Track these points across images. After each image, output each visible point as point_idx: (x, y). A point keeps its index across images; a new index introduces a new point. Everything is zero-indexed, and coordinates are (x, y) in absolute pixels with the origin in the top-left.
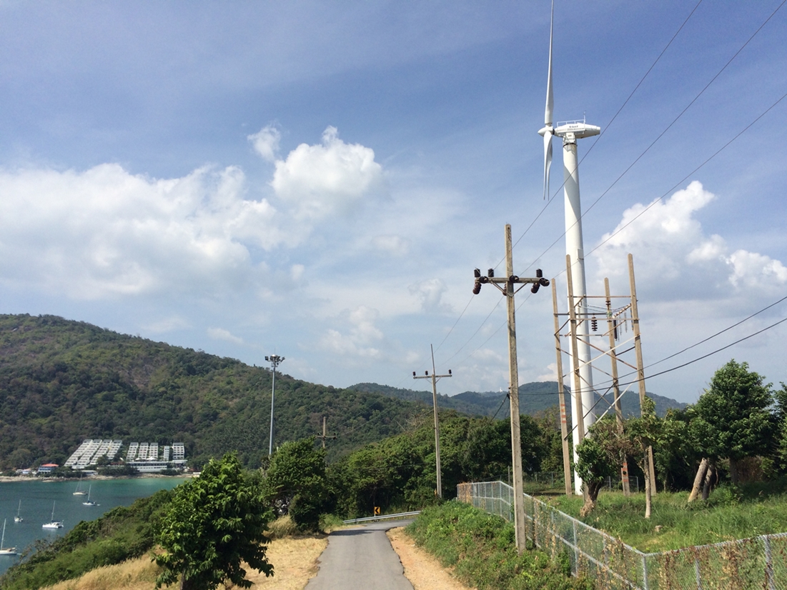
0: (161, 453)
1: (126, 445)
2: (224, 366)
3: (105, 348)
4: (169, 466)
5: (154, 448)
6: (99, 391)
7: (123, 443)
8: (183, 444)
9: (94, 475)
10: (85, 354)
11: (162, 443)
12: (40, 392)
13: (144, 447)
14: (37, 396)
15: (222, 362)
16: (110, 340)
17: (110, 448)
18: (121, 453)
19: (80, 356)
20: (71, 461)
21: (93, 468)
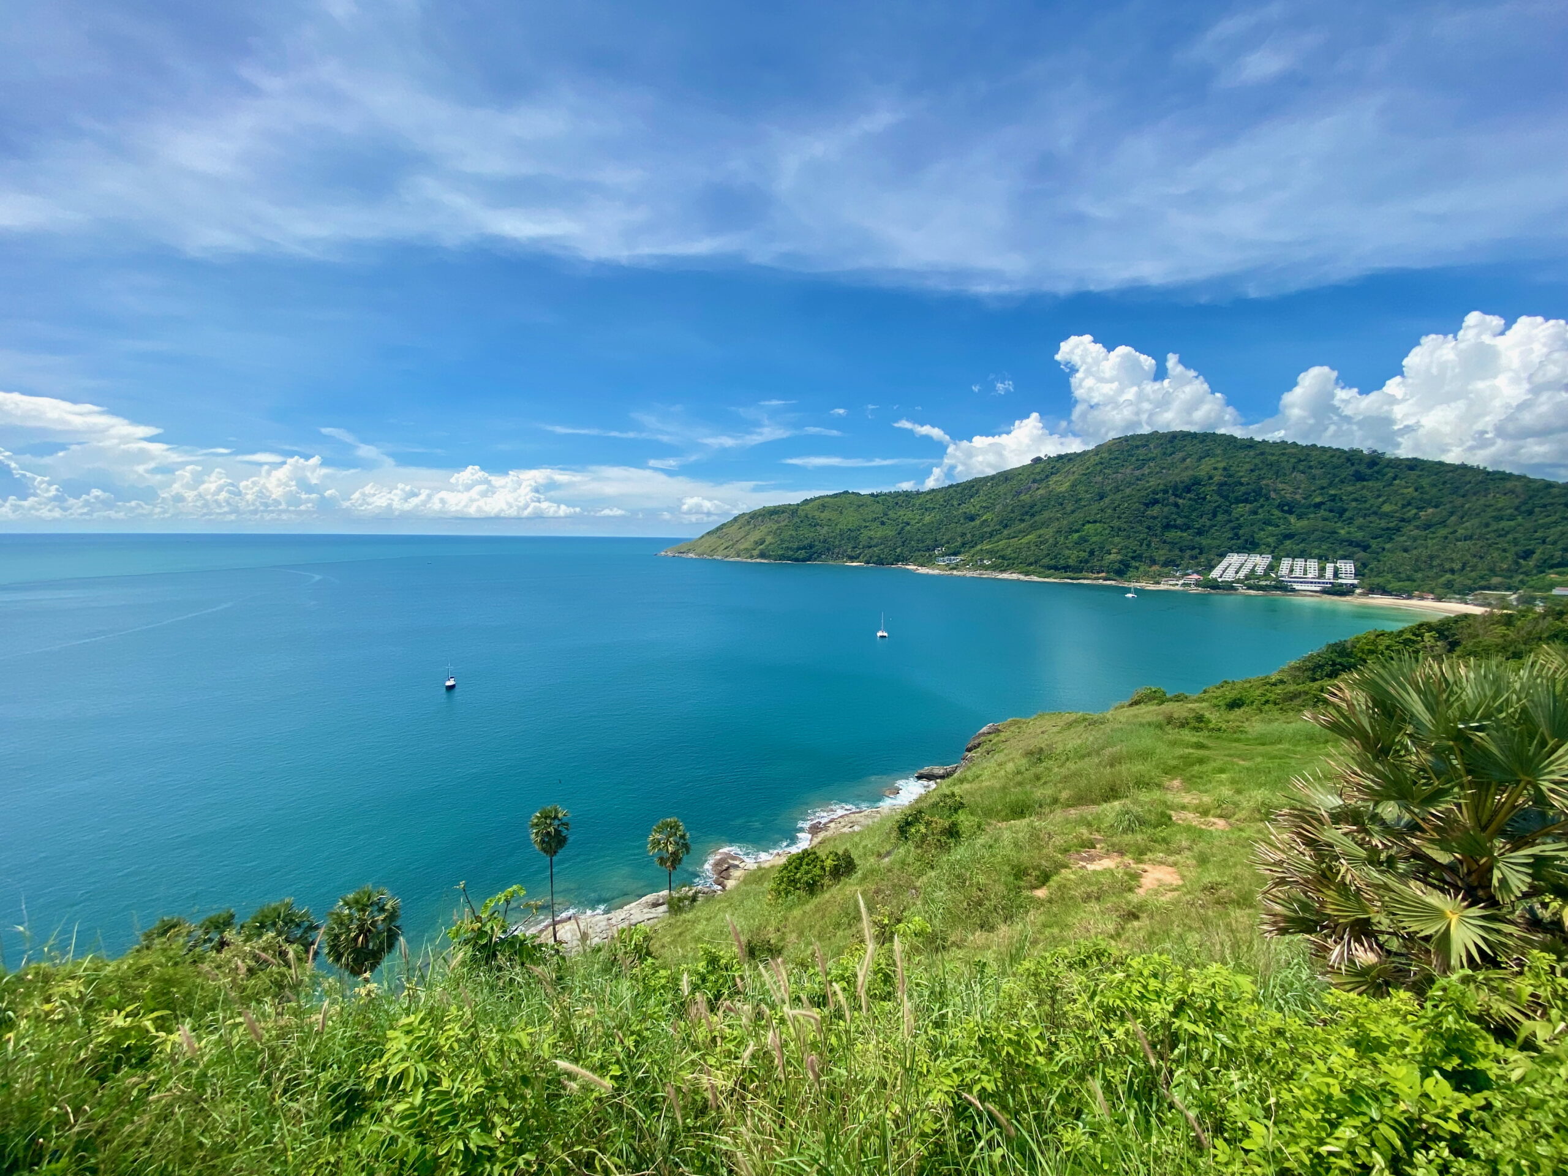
0: (1322, 570)
1: (1277, 559)
4: (1334, 585)
5: (1313, 565)
7: (1274, 558)
8: (1349, 561)
9: (1242, 590)
11: (1323, 558)
13: (1300, 563)
17: (1259, 562)
18: (1271, 568)
20: (1215, 574)
21: (1238, 581)
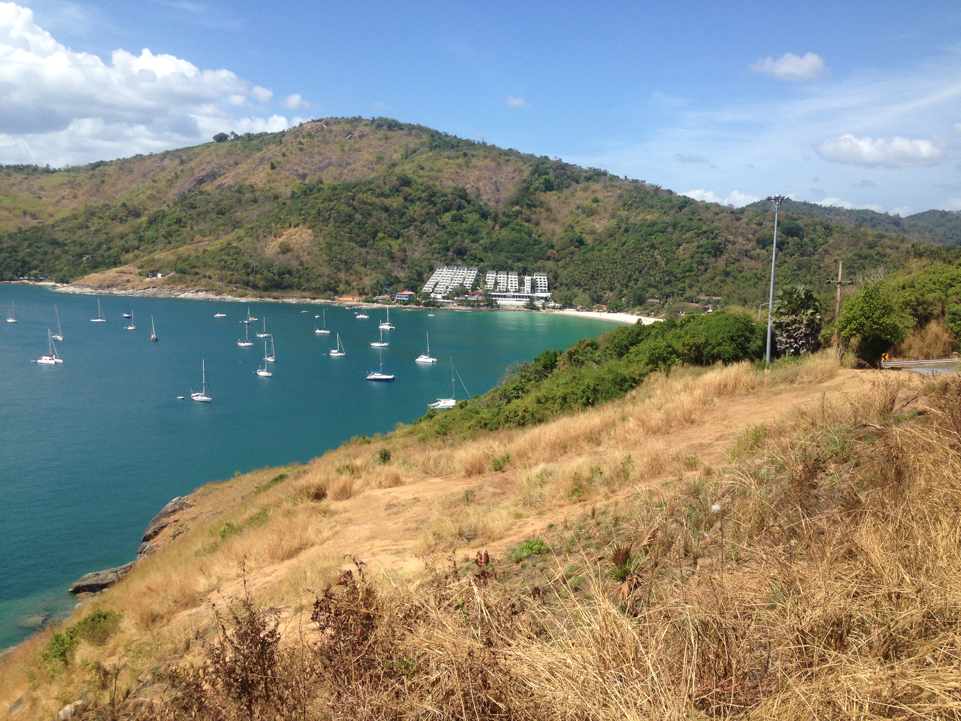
0: (521, 283)
1: (482, 272)
2: (588, 179)
3: (449, 158)
4: (532, 299)
5: (514, 278)
6: (447, 210)
7: (479, 271)
8: (545, 274)
9: (453, 306)
10: (427, 165)
11: (524, 272)
12: (386, 209)
13: (502, 277)
14: (384, 215)
15: (584, 174)
16: (453, 147)
17: (466, 276)
18: (478, 283)
19: (422, 168)
20: (427, 289)
21: (450, 297)
